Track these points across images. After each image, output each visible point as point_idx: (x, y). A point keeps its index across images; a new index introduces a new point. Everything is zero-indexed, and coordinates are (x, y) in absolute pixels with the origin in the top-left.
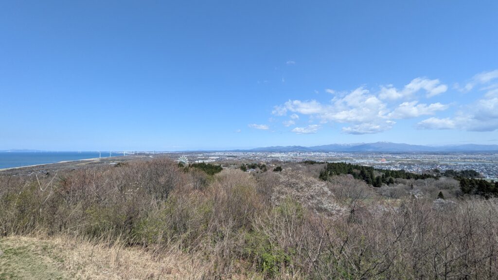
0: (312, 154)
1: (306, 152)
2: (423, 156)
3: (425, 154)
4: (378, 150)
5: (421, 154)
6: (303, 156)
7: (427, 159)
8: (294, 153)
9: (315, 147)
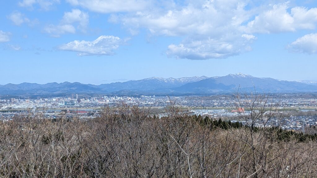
0: (108, 101)
1: (92, 95)
2: (299, 100)
3: (301, 96)
4: (229, 91)
5: (296, 97)
6: (87, 105)
7: (306, 107)
8: (66, 100)
9: (112, 84)
